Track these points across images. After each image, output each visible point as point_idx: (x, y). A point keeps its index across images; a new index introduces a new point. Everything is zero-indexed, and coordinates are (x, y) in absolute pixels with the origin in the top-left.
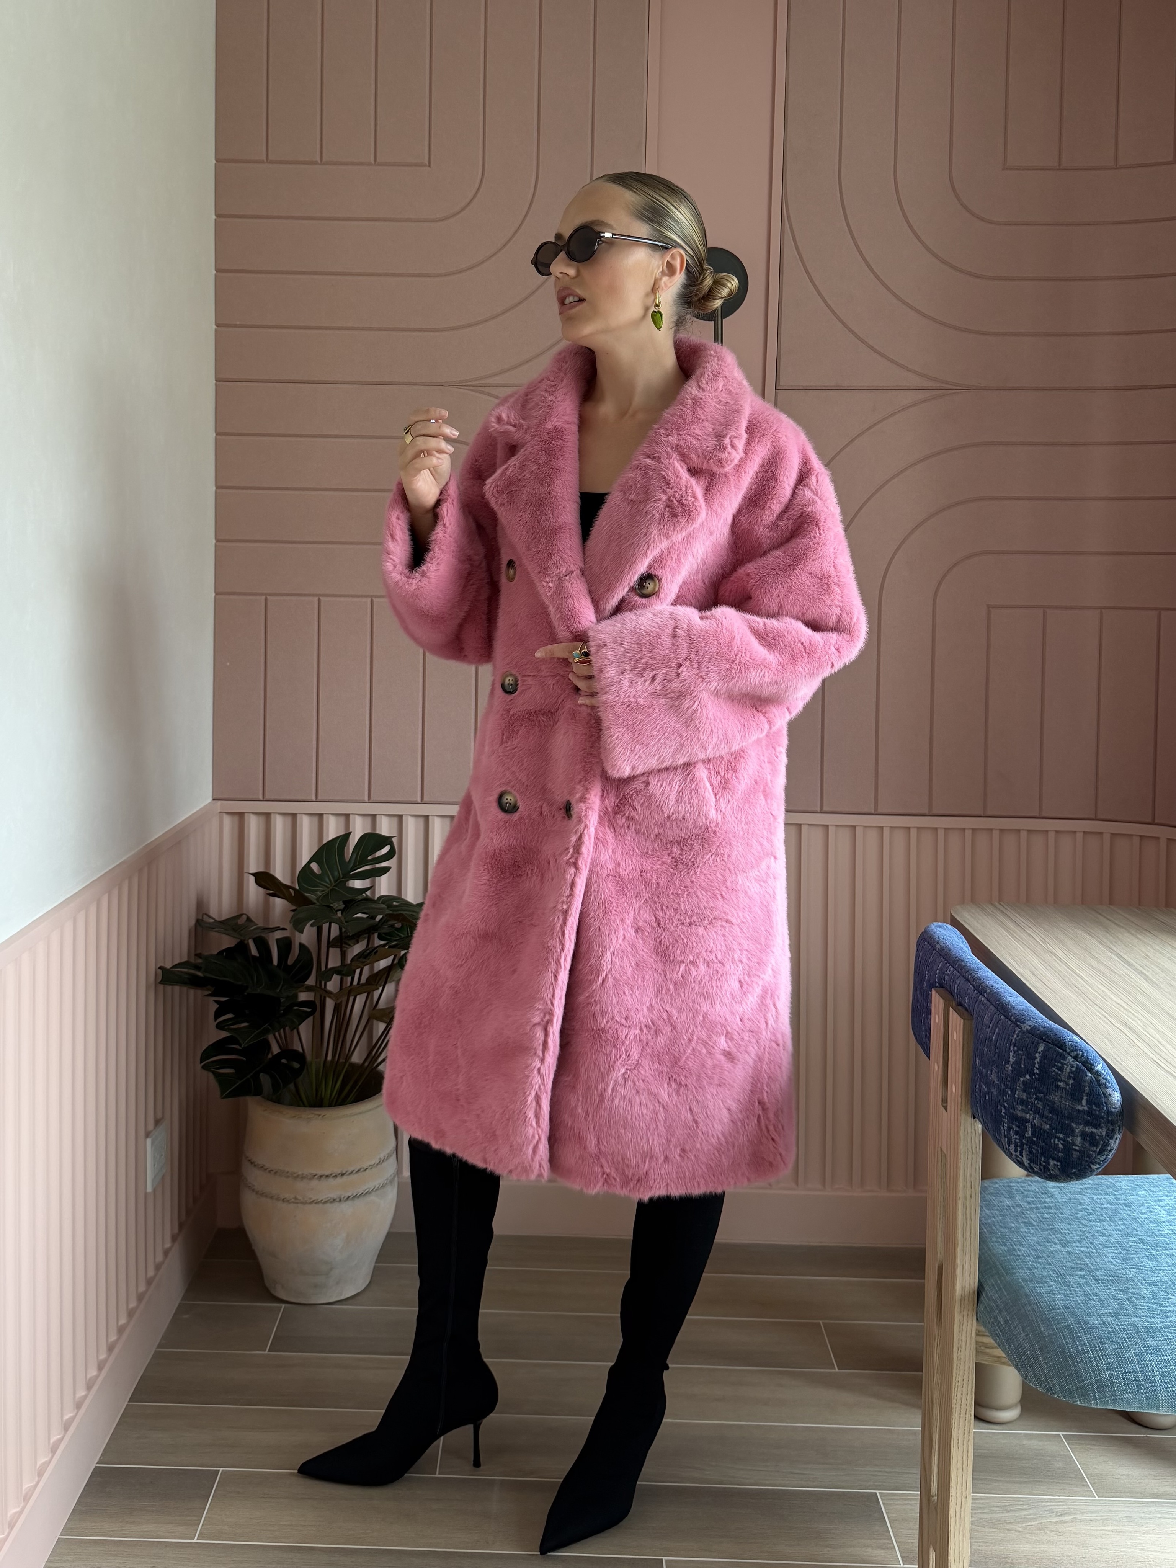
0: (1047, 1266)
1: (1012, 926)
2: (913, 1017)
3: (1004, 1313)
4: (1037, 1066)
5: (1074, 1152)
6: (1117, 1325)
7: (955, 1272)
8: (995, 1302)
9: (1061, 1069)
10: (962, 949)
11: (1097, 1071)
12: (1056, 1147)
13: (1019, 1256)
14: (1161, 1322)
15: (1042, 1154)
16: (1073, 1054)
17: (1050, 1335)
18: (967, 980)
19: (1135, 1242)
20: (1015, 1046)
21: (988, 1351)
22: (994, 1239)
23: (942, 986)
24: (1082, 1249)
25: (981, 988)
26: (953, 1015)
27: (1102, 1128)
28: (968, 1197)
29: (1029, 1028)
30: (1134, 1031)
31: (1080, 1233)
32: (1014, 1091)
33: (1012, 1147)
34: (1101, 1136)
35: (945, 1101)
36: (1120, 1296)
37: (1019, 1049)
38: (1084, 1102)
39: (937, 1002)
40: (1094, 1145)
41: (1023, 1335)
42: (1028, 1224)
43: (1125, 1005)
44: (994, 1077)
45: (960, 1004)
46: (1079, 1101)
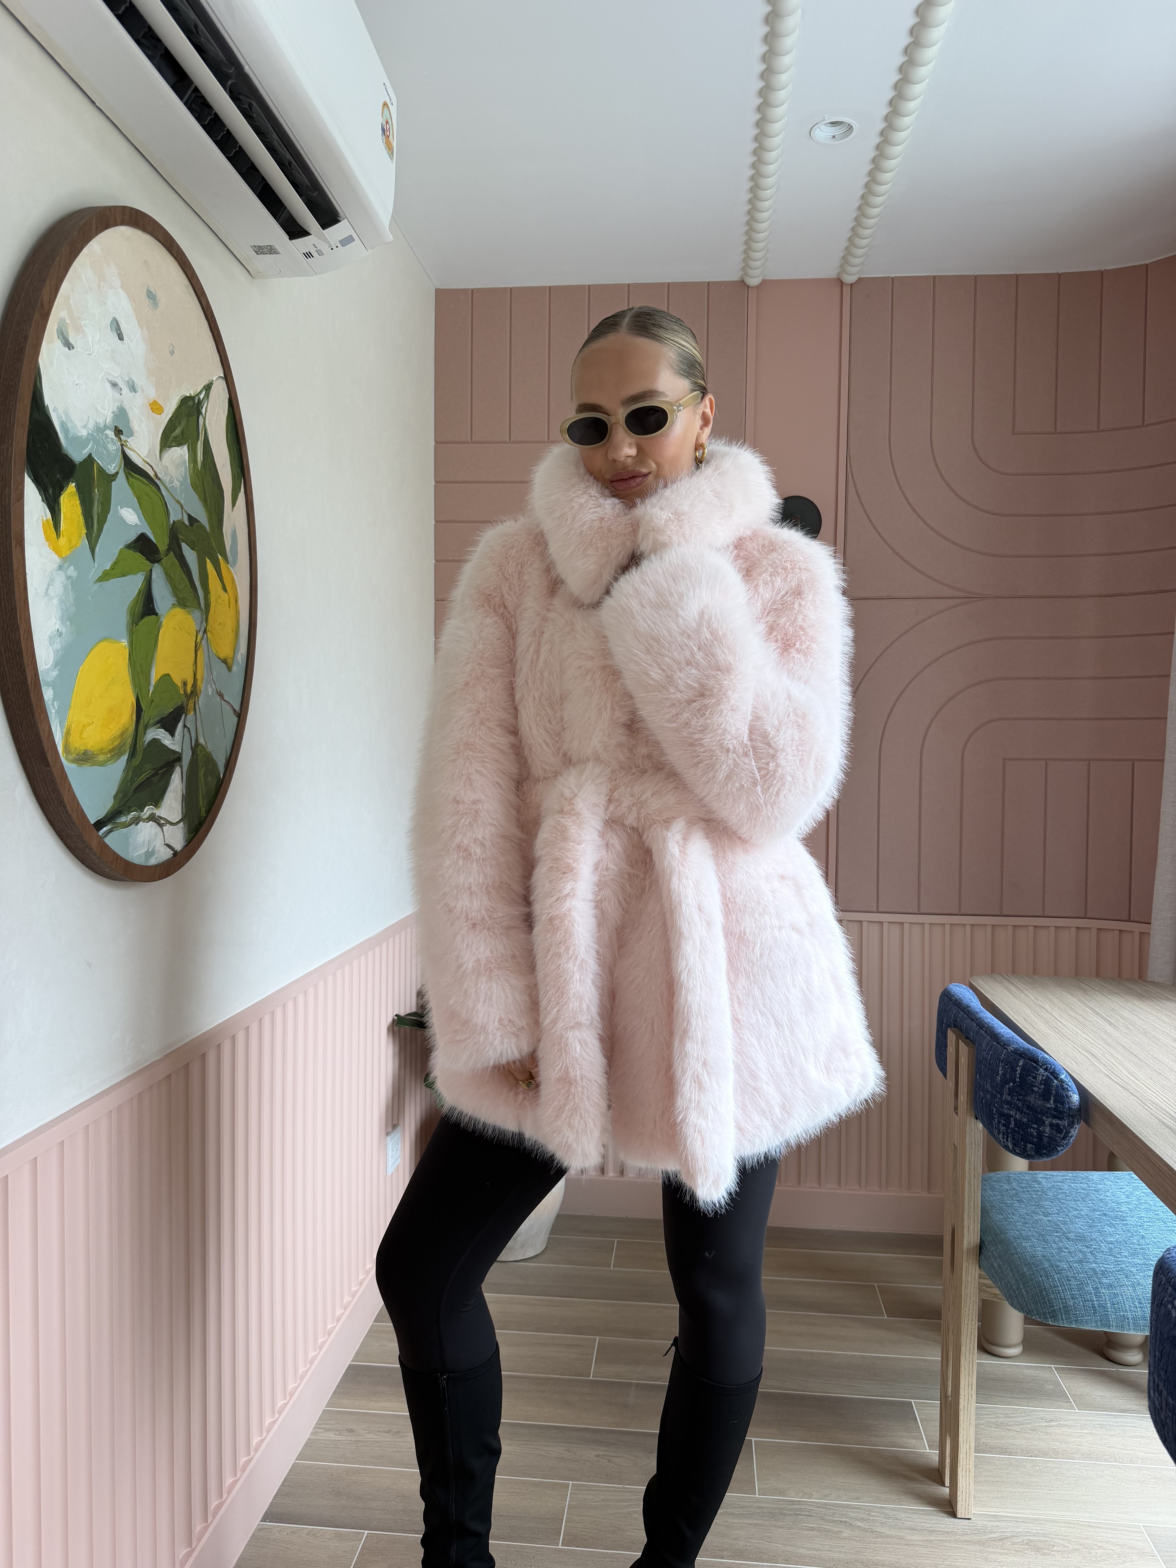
0: (1032, 1229)
1: (1013, 989)
2: (936, 1051)
3: (998, 1260)
4: (1018, 1076)
5: (1044, 1138)
6: (1081, 1268)
7: (963, 1230)
8: (992, 1253)
9: (1035, 1078)
10: (970, 999)
11: (1062, 1079)
12: (1032, 1135)
13: (1011, 1222)
14: (1114, 1268)
15: (1022, 1140)
16: (1044, 1067)
17: (1030, 1275)
18: (972, 1020)
19: (1099, 1215)
20: (1002, 1062)
21: (988, 1289)
22: (994, 1211)
23: (956, 1026)
24: (1059, 1218)
25: (982, 1024)
26: (961, 1044)
27: (1065, 1120)
28: (973, 1176)
29: (1013, 1049)
30: (1095, 1057)
31: (1059, 1208)
32: (1002, 1095)
33: (1001, 1136)
34: (1064, 1126)
35: (956, 1108)
36: (1085, 1249)
37: (1005, 1065)
38: (1052, 1101)
39: (951, 1036)
40: (1059, 1133)
41: (1011, 1274)
42: (1020, 1201)
43: (1091, 1040)
44: (988, 1086)
45: (967, 1038)
46: (1048, 1100)
